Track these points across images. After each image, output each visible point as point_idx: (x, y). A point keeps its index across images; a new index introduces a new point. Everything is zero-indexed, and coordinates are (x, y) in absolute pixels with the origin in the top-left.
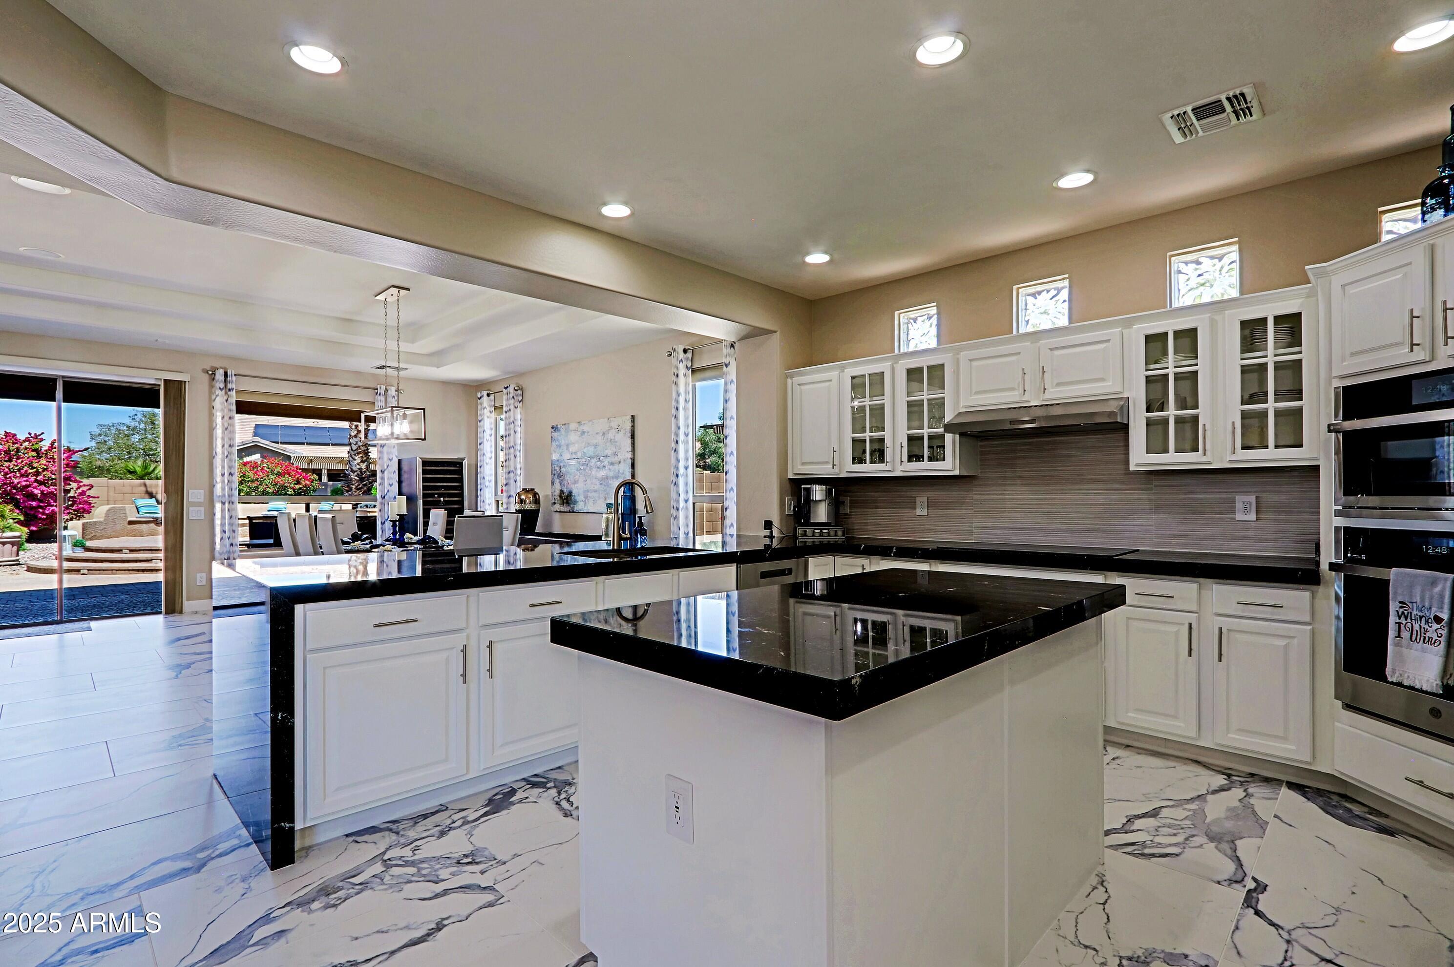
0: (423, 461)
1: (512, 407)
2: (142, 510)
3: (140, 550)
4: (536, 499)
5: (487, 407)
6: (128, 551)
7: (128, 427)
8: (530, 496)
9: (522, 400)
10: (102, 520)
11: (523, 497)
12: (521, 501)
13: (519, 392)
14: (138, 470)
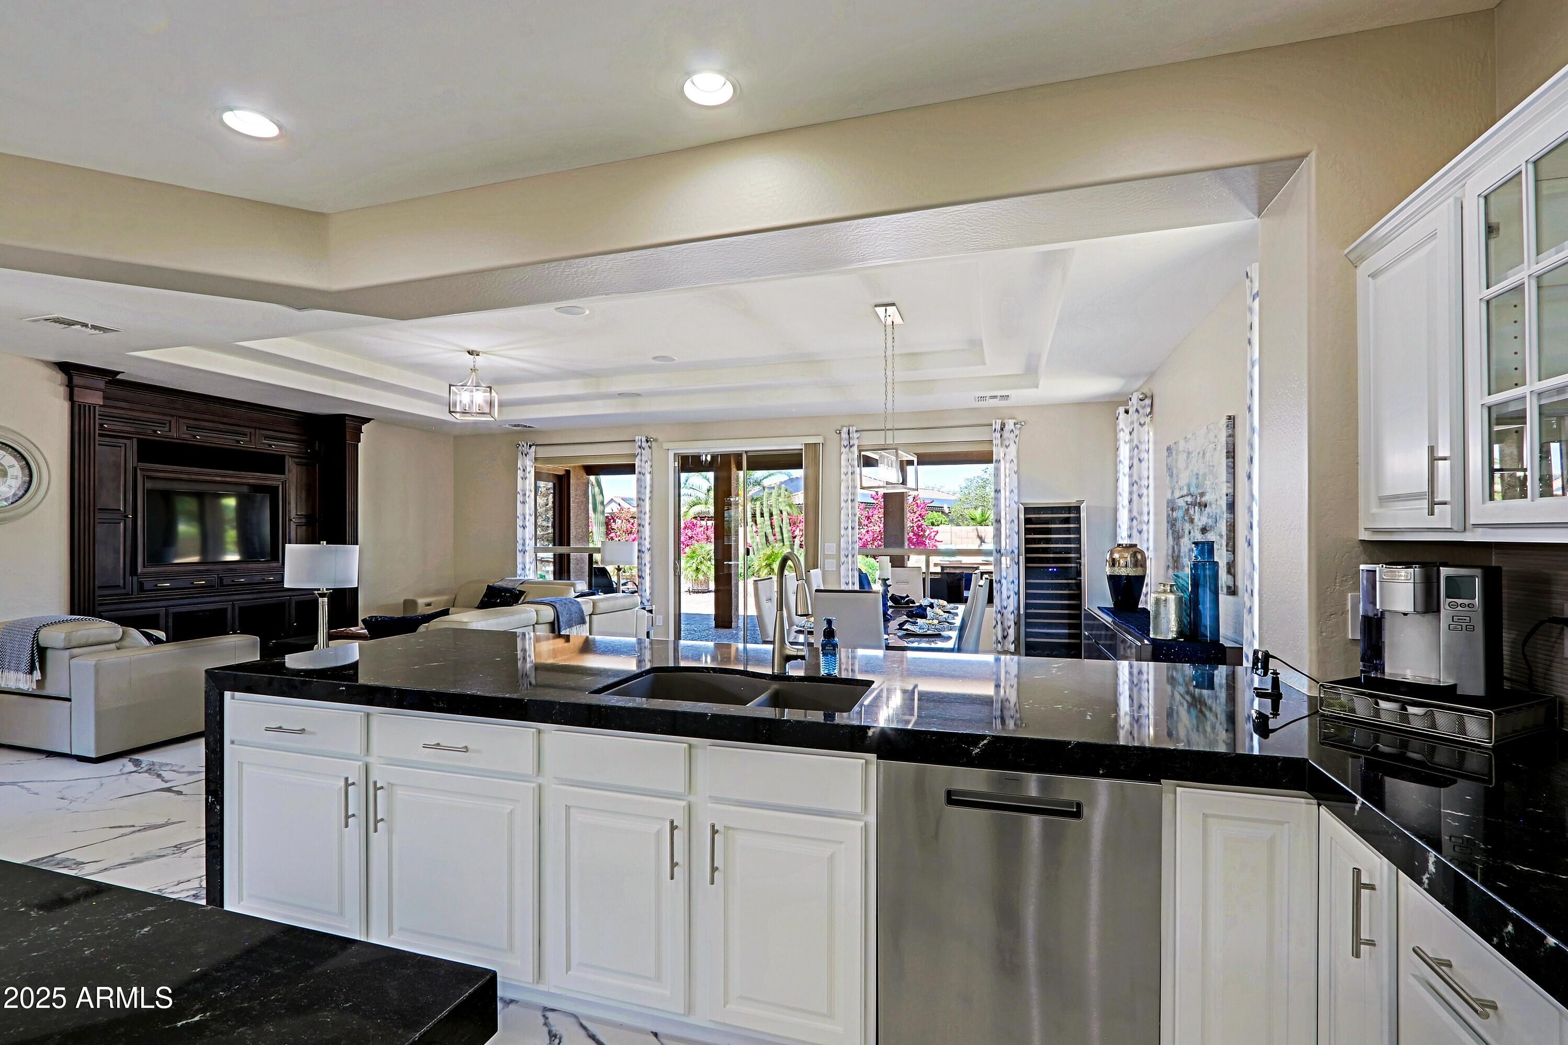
0: (1025, 508)
1: (1136, 425)
4: (1137, 560)
5: (1124, 428)
8: (1128, 555)
9: (1151, 413)
11: (1116, 556)
12: (1113, 563)
13: (1148, 402)
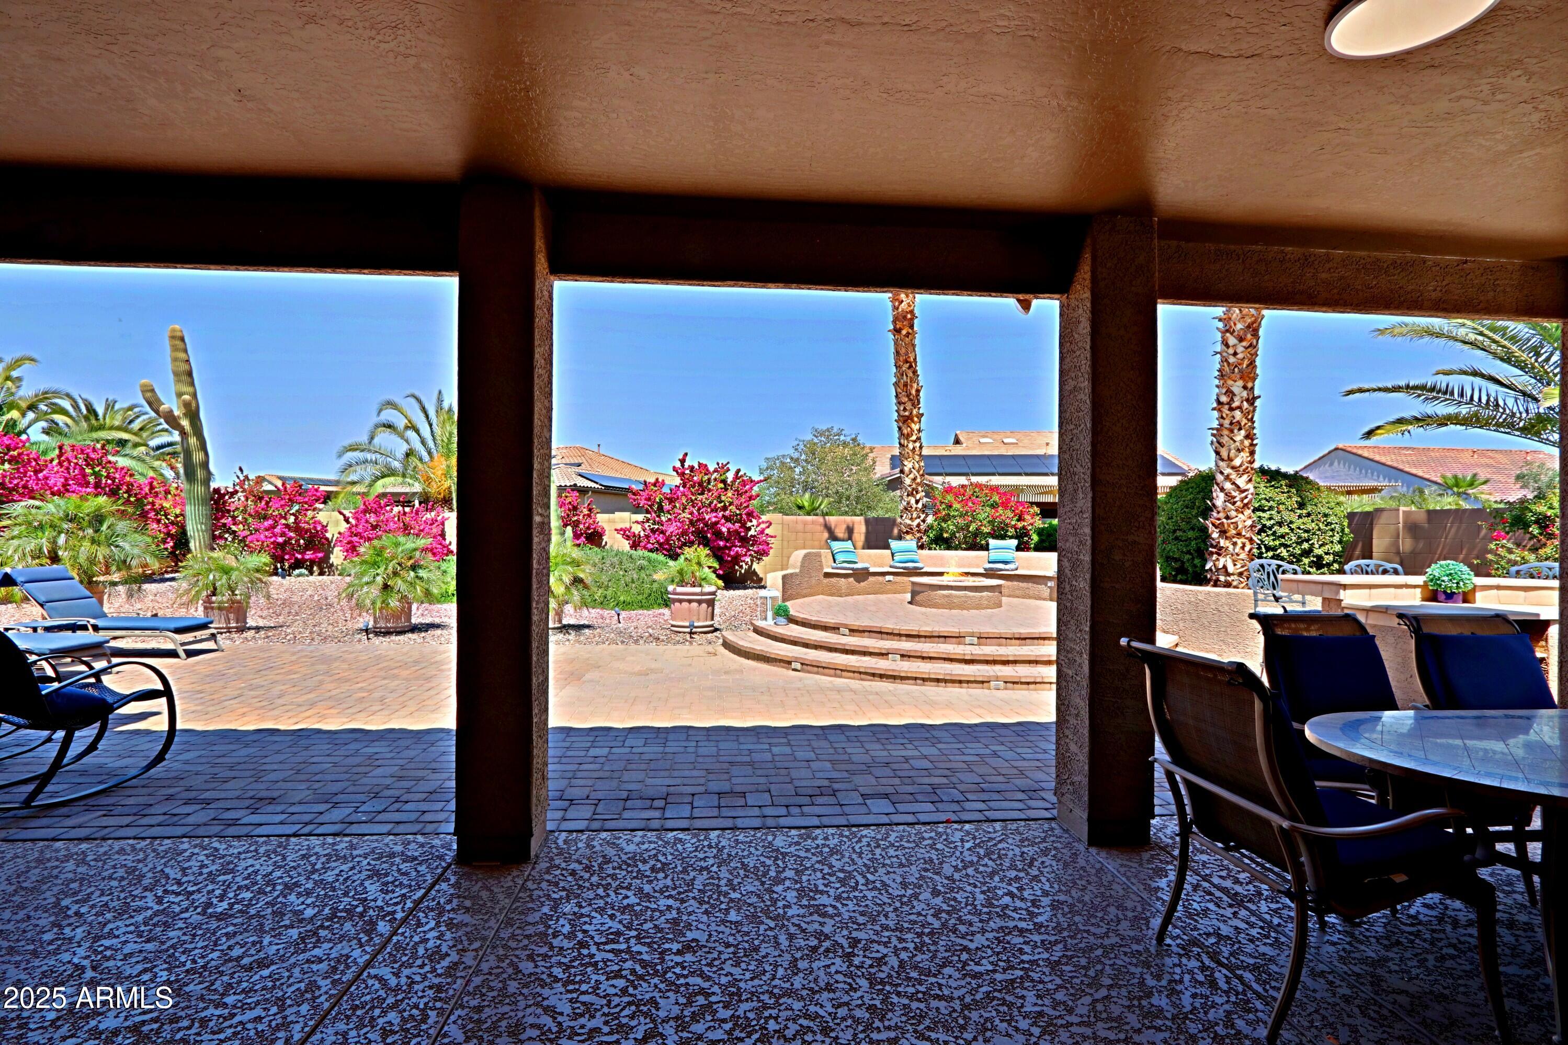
2: (840, 558)
3: (864, 631)
6: (847, 631)
7: (792, 458)
10: (797, 571)
14: (806, 504)
